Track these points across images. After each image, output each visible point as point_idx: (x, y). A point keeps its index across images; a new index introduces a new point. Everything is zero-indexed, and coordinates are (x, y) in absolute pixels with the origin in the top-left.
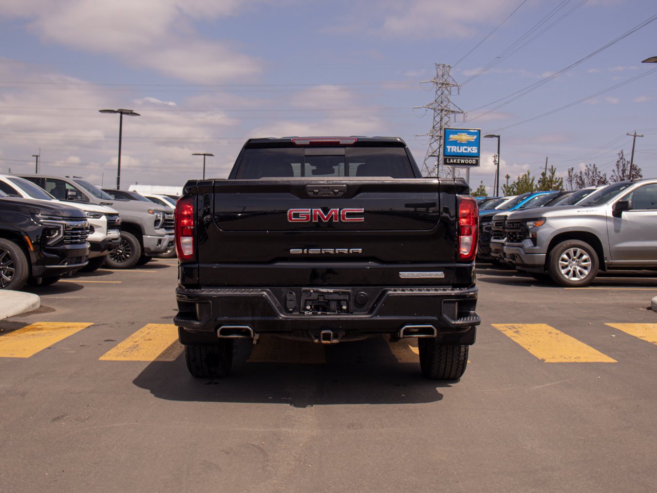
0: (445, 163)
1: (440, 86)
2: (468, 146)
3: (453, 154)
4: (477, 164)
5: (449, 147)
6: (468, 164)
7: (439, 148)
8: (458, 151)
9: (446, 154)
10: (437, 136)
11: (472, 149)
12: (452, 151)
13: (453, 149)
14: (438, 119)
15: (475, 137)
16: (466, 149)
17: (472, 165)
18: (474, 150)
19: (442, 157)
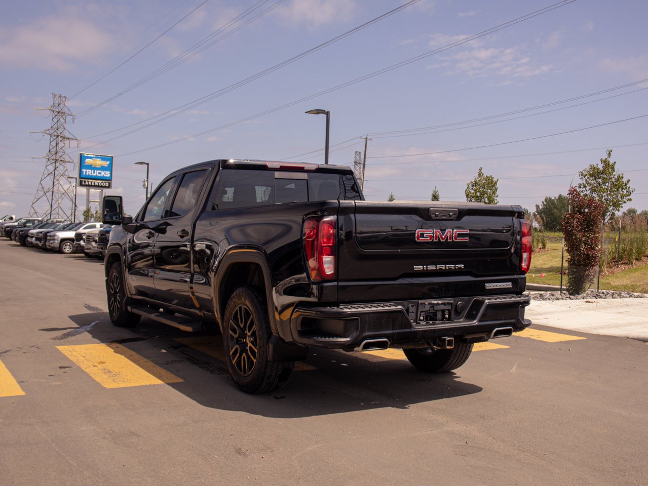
0: (81, 185)
1: (56, 114)
2: (101, 170)
3: (89, 177)
4: (109, 187)
5: (84, 170)
6: (102, 186)
7: (55, 170)
8: (93, 174)
9: (82, 177)
10: (53, 160)
11: (105, 173)
12: (87, 174)
13: (89, 172)
14: (54, 144)
15: (108, 163)
16: (100, 173)
17: (105, 187)
18: (107, 174)
19: (78, 180)
